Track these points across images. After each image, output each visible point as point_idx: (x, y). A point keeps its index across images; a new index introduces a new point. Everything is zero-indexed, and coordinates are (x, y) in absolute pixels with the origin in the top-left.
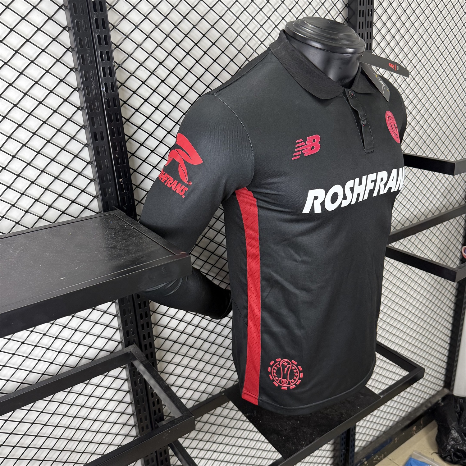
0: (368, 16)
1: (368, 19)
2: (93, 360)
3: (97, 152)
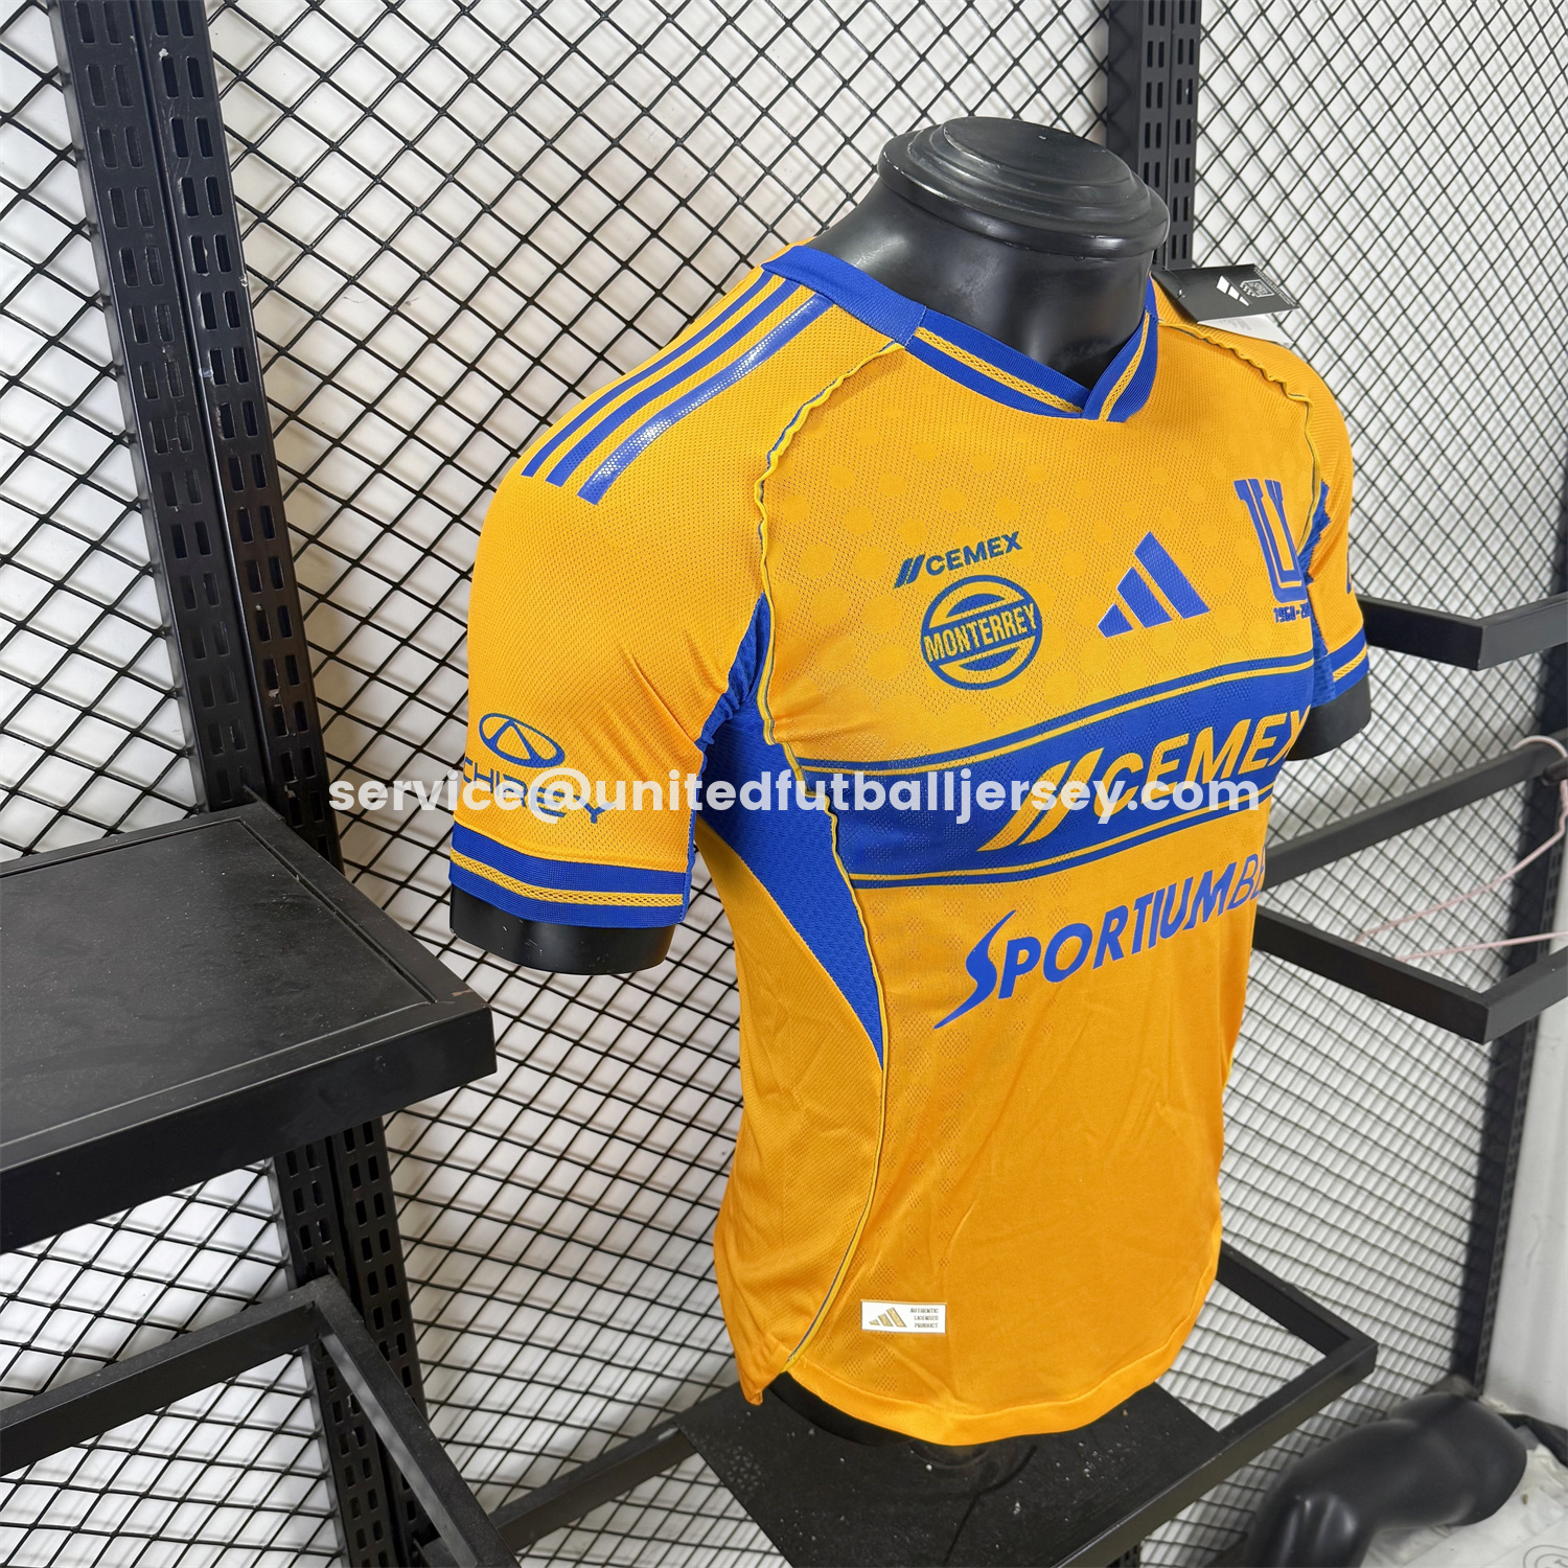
0: (1179, 101)
1: (1179, 112)
2: (180, 1330)
3: (182, 595)
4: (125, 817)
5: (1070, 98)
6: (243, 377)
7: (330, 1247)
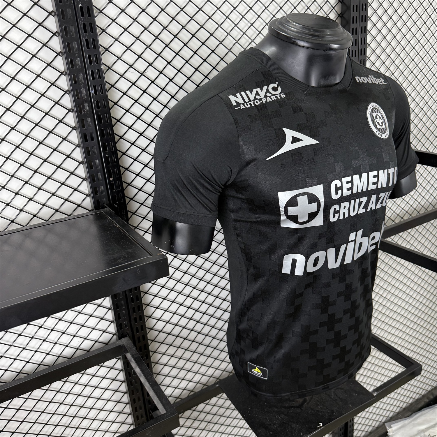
1: (362, 13)
2: (88, 351)
3: (87, 152)
4: (73, 212)
6: (102, 92)
7: (127, 330)
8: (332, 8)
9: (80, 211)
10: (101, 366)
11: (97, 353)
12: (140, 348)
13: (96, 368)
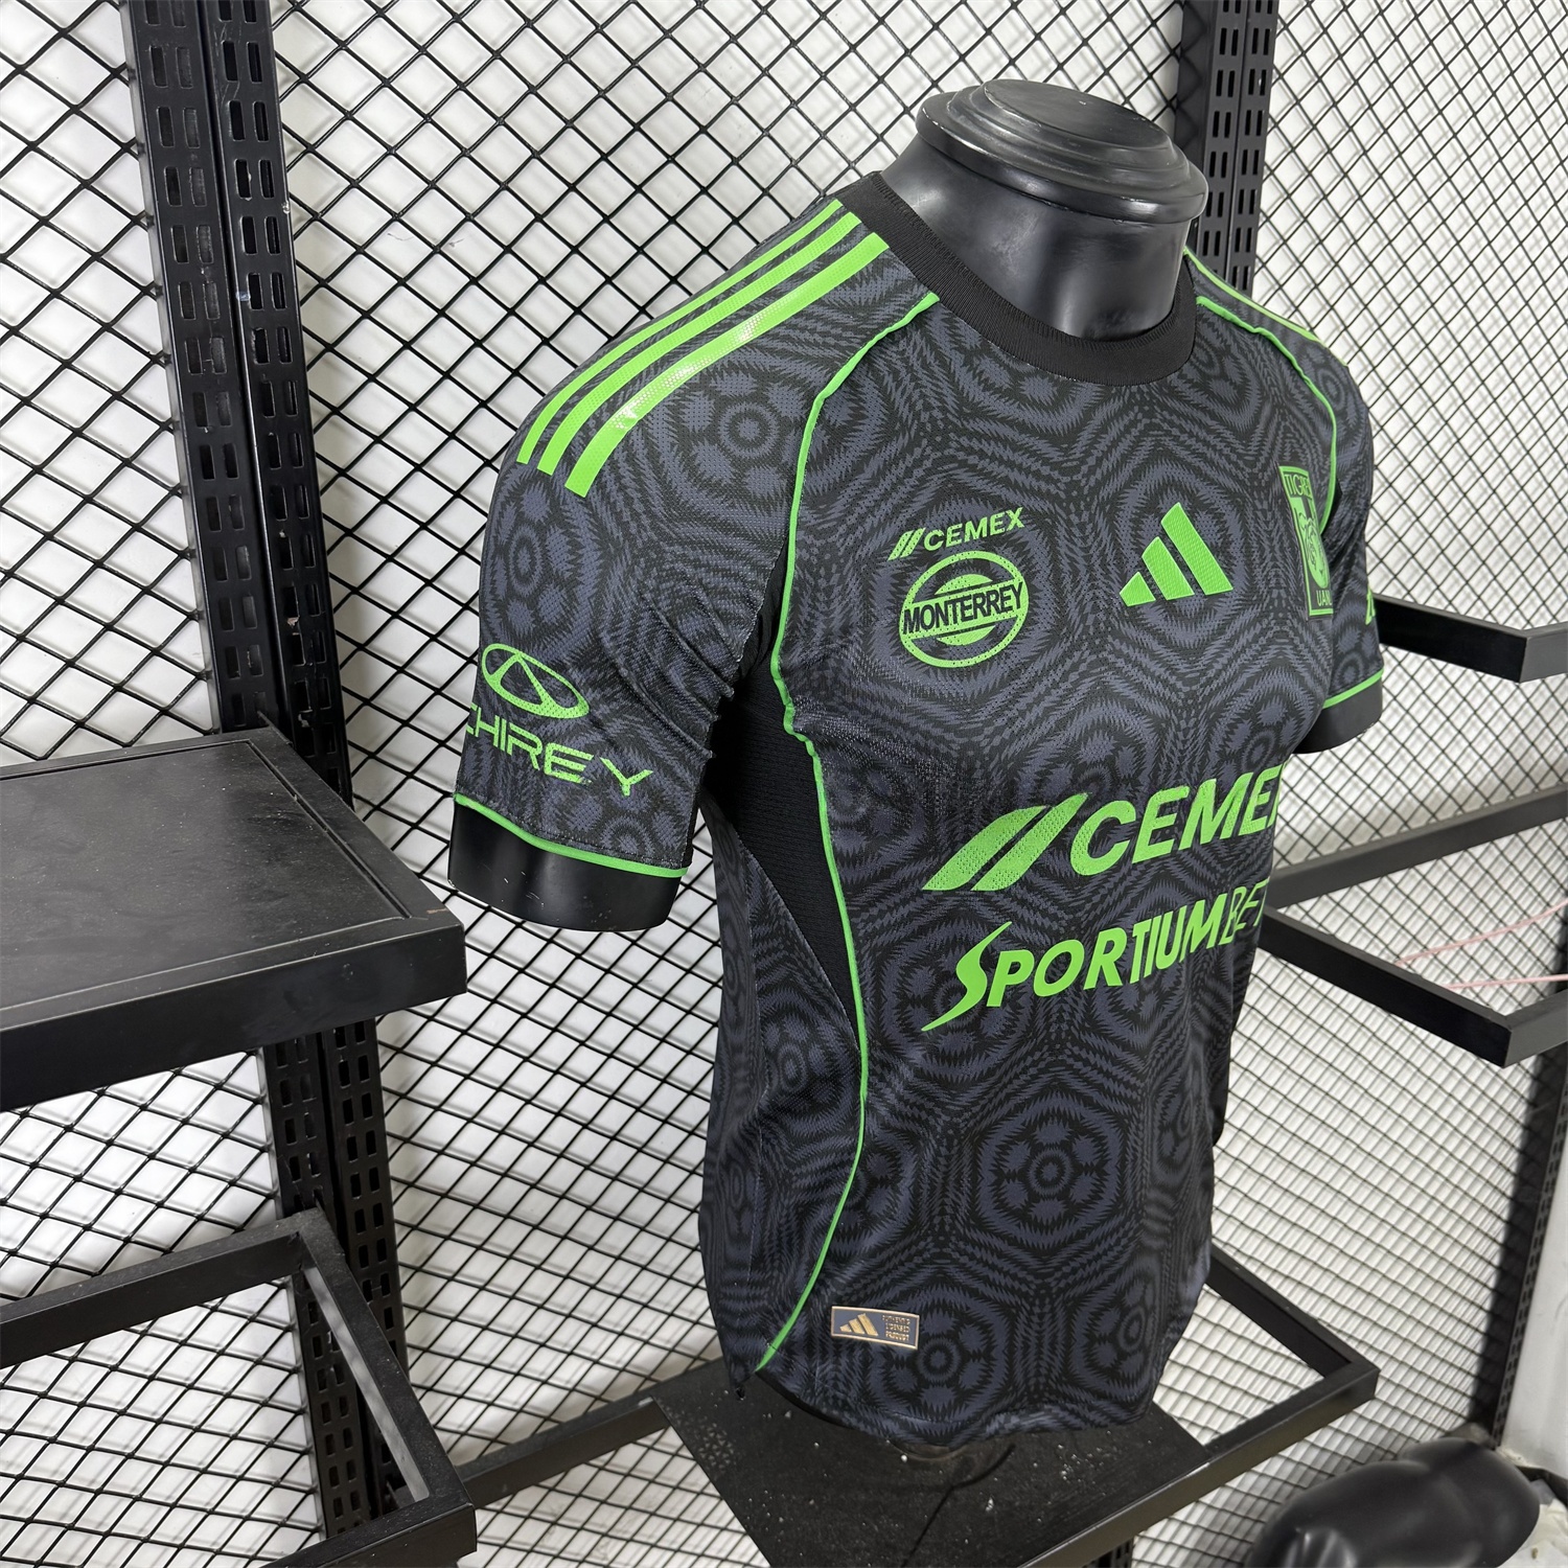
0: (1251, 91)
1: (1250, 103)
2: (167, 1251)
3: (207, 517)
4: (140, 735)
5: (1139, 82)
6: (280, 304)
7: (318, 1180)
8: (1145, 76)
9: (169, 732)
10: (214, 1309)
11: (199, 1259)
12: (363, 1252)
13: (194, 1314)
